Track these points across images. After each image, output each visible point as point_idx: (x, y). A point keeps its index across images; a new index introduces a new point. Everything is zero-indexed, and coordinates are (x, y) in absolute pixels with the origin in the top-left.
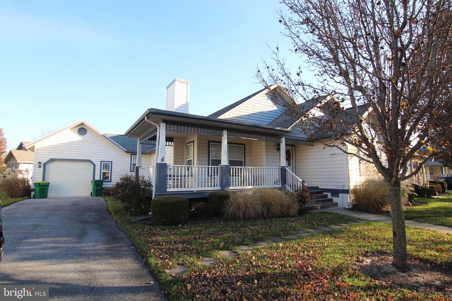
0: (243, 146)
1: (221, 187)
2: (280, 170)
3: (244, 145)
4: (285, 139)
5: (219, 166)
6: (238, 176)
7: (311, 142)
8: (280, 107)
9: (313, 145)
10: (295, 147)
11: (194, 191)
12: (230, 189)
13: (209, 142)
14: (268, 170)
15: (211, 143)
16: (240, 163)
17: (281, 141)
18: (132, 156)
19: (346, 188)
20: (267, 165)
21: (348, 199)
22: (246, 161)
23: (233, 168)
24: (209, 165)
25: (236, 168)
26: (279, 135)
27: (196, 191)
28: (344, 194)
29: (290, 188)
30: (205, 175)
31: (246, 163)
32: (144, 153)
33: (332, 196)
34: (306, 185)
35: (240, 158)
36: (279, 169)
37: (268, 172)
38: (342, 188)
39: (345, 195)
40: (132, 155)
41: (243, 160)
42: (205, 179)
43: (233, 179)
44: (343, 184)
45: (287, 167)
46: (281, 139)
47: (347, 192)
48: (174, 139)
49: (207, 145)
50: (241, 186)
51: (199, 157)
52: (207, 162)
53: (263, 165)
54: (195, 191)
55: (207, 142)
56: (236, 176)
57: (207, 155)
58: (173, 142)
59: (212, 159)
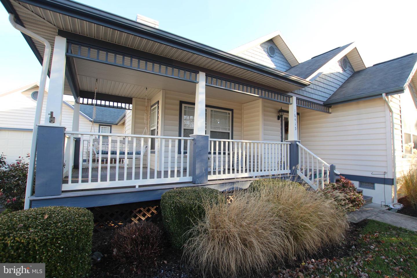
0: (231, 112)
1: (191, 177)
2: (288, 146)
3: (232, 110)
4: (297, 99)
5: (189, 137)
6: (224, 154)
7: (328, 108)
8: (278, 65)
9: (330, 112)
10: (299, 115)
11: (134, 187)
12: (209, 179)
13: (181, 103)
14: (265, 146)
15: (183, 105)
16: (226, 135)
17: (291, 102)
18: (101, 127)
19: (389, 176)
20: (265, 140)
21: (392, 193)
22: (234, 132)
23: (215, 142)
24: (180, 136)
25: (220, 142)
26: (288, 92)
27: (140, 186)
28: (385, 185)
29: (306, 175)
30: (173, 151)
31: (234, 136)
32: (114, 123)
33: (360, 186)
34: (337, 172)
35: (226, 129)
36: (287, 144)
37: (265, 149)
38: (382, 176)
39: (388, 187)
40: (100, 125)
41: (230, 132)
42: (173, 157)
43: (215, 158)
44: (384, 170)
45: (299, 142)
46: (291, 98)
47: (391, 182)
48: (134, 101)
49: (178, 107)
50: (229, 173)
51: (164, 125)
52: (177, 133)
53: (258, 139)
54: (137, 187)
55: (178, 103)
56: (220, 153)
57: (178, 122)
58: (132, 104)
59: (185, 128)
